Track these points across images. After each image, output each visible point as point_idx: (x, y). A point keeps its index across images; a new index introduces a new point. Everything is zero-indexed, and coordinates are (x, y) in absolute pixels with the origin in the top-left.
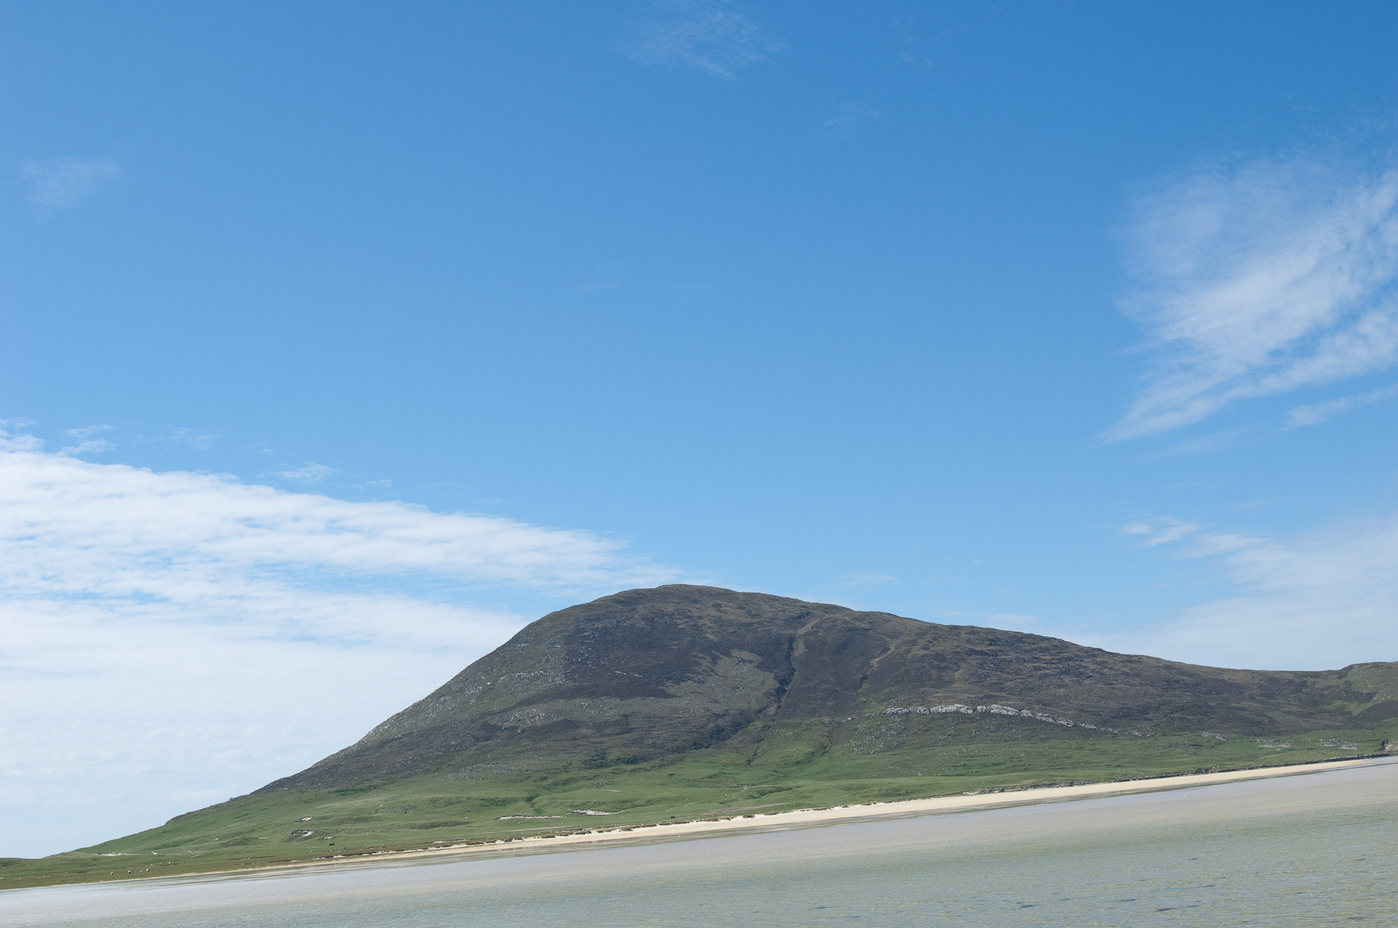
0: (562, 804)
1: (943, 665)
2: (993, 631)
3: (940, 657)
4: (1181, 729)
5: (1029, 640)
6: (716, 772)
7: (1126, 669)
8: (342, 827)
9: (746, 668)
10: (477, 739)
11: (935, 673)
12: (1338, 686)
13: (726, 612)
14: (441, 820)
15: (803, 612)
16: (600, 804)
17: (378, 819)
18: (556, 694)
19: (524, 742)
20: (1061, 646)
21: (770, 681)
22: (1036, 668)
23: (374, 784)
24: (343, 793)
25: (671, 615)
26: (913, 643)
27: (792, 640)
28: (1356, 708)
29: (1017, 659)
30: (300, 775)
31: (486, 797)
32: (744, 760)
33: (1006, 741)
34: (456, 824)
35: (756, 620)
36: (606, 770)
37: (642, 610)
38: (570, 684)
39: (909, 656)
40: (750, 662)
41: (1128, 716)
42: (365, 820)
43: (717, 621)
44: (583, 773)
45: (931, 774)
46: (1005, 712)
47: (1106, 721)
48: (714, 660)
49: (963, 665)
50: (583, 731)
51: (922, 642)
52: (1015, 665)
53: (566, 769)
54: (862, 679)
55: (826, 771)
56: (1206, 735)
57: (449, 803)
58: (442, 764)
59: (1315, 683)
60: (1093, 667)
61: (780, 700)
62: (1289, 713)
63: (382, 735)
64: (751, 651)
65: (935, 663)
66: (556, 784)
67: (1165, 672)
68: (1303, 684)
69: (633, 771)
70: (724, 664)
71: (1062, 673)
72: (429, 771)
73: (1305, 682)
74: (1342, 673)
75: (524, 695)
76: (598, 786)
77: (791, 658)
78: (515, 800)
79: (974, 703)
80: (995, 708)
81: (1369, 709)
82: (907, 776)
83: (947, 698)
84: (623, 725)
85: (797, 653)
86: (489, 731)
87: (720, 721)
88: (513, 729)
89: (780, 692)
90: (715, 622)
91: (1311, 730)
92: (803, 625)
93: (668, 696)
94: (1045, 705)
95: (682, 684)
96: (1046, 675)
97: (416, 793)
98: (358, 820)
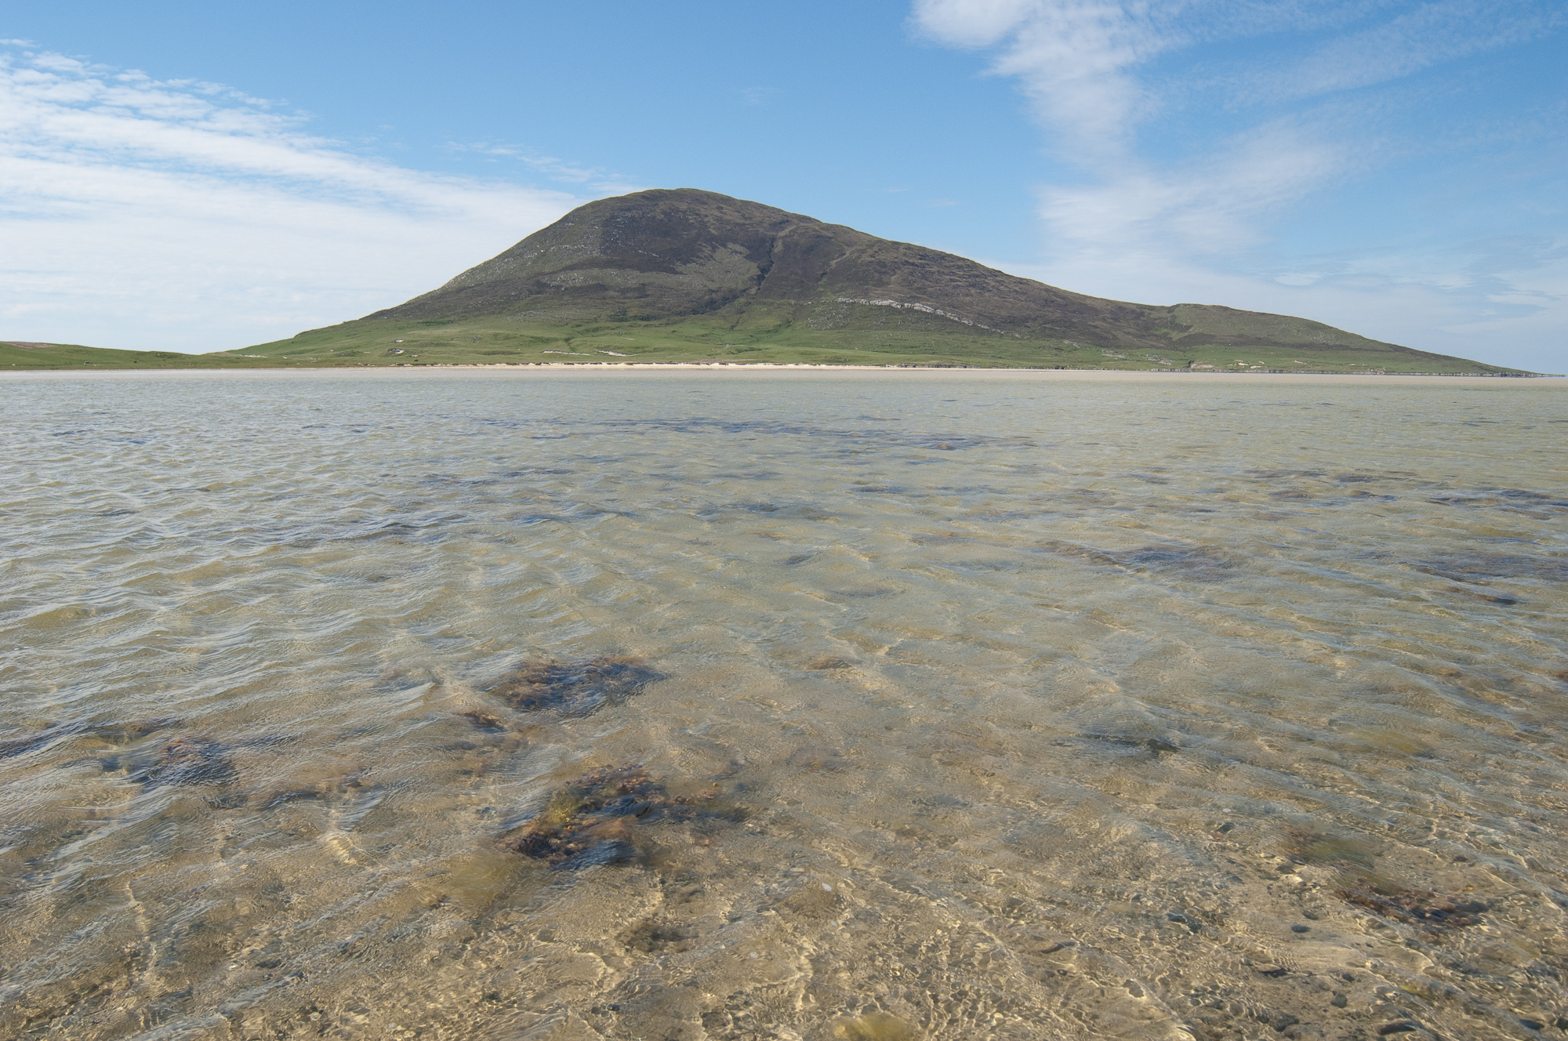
0: (591, 345)
1: (883, 270)
2: (924, 249)
3: (883, 264)
4: (1051, 336)
5: (950, 259)
6: (707, 332)
7: (1017, 289)
8: (426, 349)
9: (737, 257)
10: (531, 293)
11: (877, 275)
12: (1166, 318)
13: (726, 214)
14: (500, 350)
15: (784, 219)
16: (619, 348)
17: (453, 346)
18: (593, 263)
19: (566, 298)
20: (973, 265)
21: (754, 270)
22: (954, 281)
23: (452, 318)
24: (428, 324)
25: (684, 212)
26: (864, 251)
27: (773, 239)
28: (1175, 336)
29: (938, 271)
30: (396, 308)
31: (535, 335)
32: (728, 326)
33: (922, 330)
34: (511, 353)
35: (748, 222)
36: (626, 324)
37: (663, 205)
38: (604, 257)
39: (859, 261)
40: (741, 253)
41: (1013, 322)
42: (443, 345)
43: (719, 219)
44: (609, 324)
45: (864, 348)
46: (924, 310)
47: (997, 324)
48: (714, 249)
49: (899, 272)
50: (611, 293)
51: (870, 252)
52: (936, 276)
53: (596, 320)
54: (822, 275)
55: (788, 339)
56: (1066, 342)
57: (507, 338)
58: (504, 308)
59: (1150, 314)
60: (993, 284)
61: (760, 284)
62: (1128, 333)
63: (459, 283)
64: (742, 245)
65: (878, 268)
66: (588, 331)
67: (1044, 293)
68: (1142, 314)
69: (646, 326)
70: (721, 253)
71: (970, 286)
72: (493, 313)
73: (1143, 313)
74: (1171, 309)
75: (569, 263)
76: (619, 334)
77: (772, 254)
78: (556, 340)
79: (902, 301)
80: (918, 306)
81: (1185, 337)
82: (847, 348)
83: (883, 295)
84: (641, 291)
85: (776, 250)
86: (540, 287)
87: (714, 295)
88: (558, 287)
89: (760, 278)
90: (717, 220)
91: (1142, 347)
92: (783, 229)
93: (676, 273)
94: (954, 308)
95: (688, 265)
96: (958, 286)
97: (483, 329)
98: (438, 345)
